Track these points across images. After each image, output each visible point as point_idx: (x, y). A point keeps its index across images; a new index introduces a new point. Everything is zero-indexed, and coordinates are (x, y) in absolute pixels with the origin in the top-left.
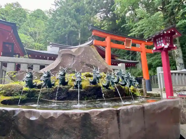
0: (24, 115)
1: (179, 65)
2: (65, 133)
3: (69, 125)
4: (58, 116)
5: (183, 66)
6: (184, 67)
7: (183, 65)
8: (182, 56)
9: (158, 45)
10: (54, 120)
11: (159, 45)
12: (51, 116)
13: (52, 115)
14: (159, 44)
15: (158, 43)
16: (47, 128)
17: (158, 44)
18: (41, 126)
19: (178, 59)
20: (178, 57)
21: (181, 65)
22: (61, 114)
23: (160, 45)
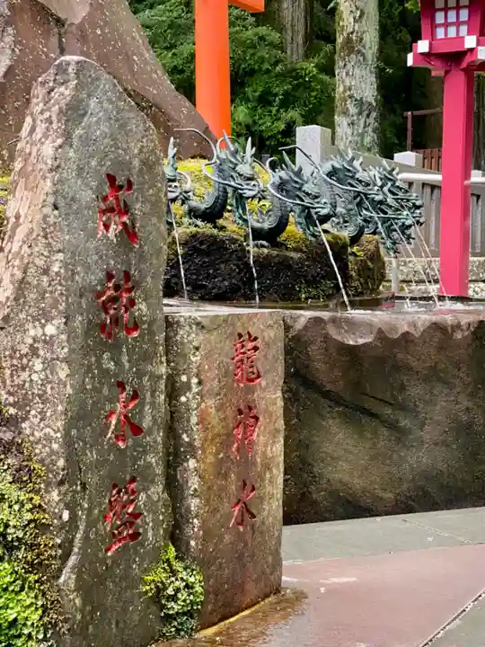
0: (324, 332)
1: (353, 110)
2: (440, 380)
3: (447, 356)
4: (422, 329)
5: (371, 120)
6: (374, 131)
7: (374, 114)
8: (375, 48)
9: (440, 33)
10: (412, 341)
11: (446, 34)
12: (403, 331)
13: (406, 328)
14: (446, 25)
15: (440, 18)
16: (398, 368)
17: (440, 25)
18: (381, 360)
19: (349, 66)
20: (353, 56)
21: (360, 113)
22: (427, 324)
23: (452, 32)
